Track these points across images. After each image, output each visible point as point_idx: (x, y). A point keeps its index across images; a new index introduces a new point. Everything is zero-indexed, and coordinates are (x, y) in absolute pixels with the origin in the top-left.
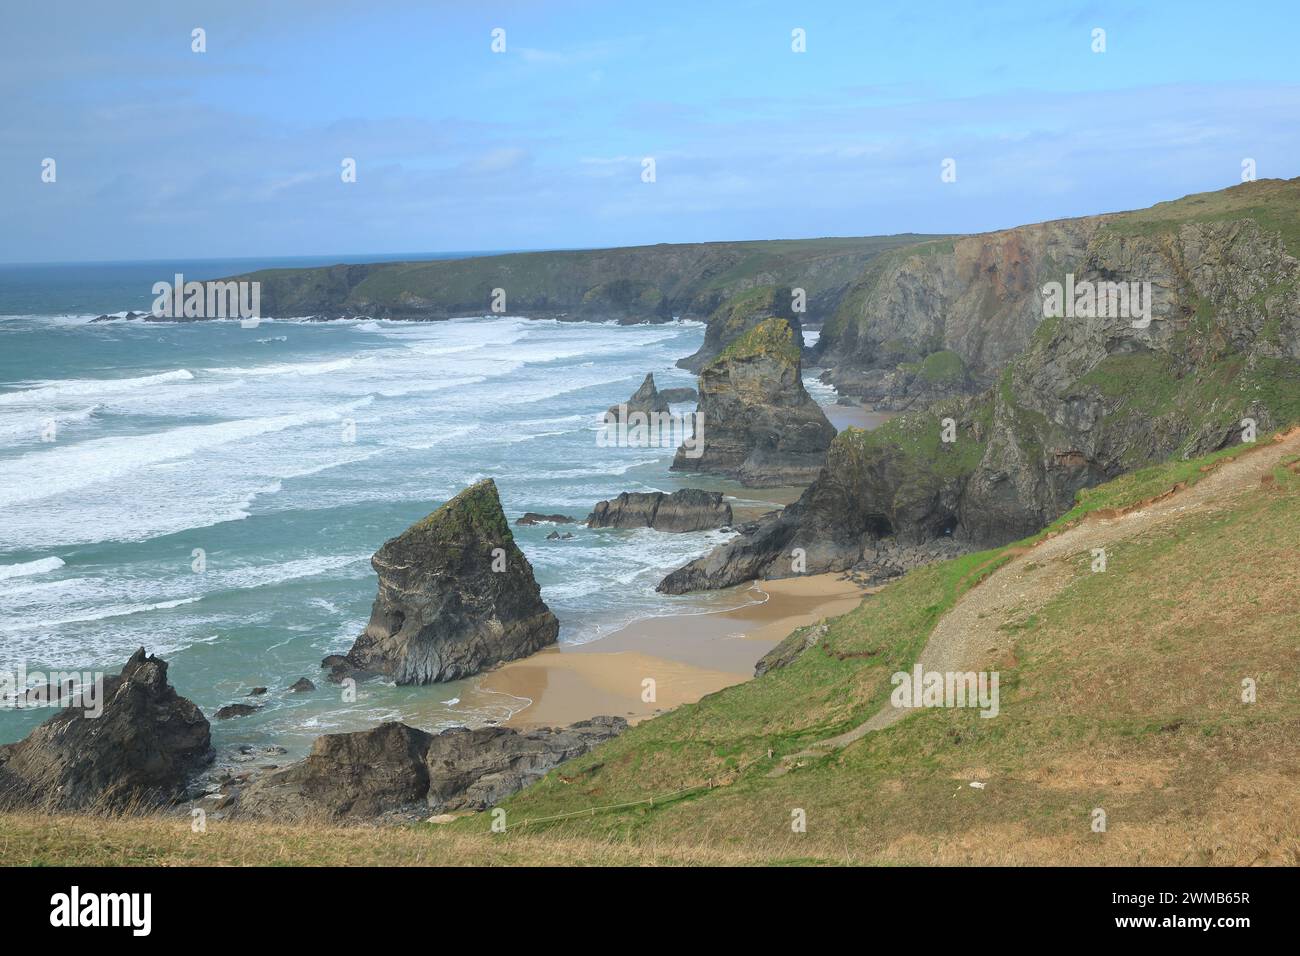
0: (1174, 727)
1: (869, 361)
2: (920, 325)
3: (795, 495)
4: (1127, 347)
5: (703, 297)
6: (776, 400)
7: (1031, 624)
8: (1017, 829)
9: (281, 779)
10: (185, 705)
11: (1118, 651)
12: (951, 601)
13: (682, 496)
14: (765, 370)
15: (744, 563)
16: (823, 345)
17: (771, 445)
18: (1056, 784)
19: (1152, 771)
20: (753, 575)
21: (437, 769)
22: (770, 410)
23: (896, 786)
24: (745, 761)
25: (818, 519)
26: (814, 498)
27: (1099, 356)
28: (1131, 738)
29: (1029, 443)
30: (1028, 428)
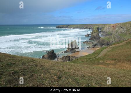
0: (115, 59)
1: (104, 33)
2: (108, 30)
3: (97, 42)
4: (122, 33)
5: (92, 28)
6: (97, 35)
7: (108, 52)
8: (103, 65)
9: (61, 59)
10: (55, 54)
11: (113, 54)
12: (103, 50)
13: (89, 42)
14: (96, 33)
15: (93, 47)
16: (101, 31)
17: (96, 38)
18: (106, 62)
19: (113, 62)
20: (94, 47)
21: (71, 59)
22: (96, 36)
23: (96, 62)
24: (87, 60)
25: (99, 44)
26: (98, 42)
27: (120, 33)
28: (112, 60)
29: (114, 39)
30: (114, 38)
